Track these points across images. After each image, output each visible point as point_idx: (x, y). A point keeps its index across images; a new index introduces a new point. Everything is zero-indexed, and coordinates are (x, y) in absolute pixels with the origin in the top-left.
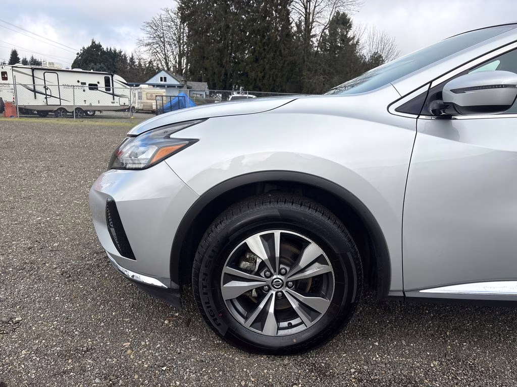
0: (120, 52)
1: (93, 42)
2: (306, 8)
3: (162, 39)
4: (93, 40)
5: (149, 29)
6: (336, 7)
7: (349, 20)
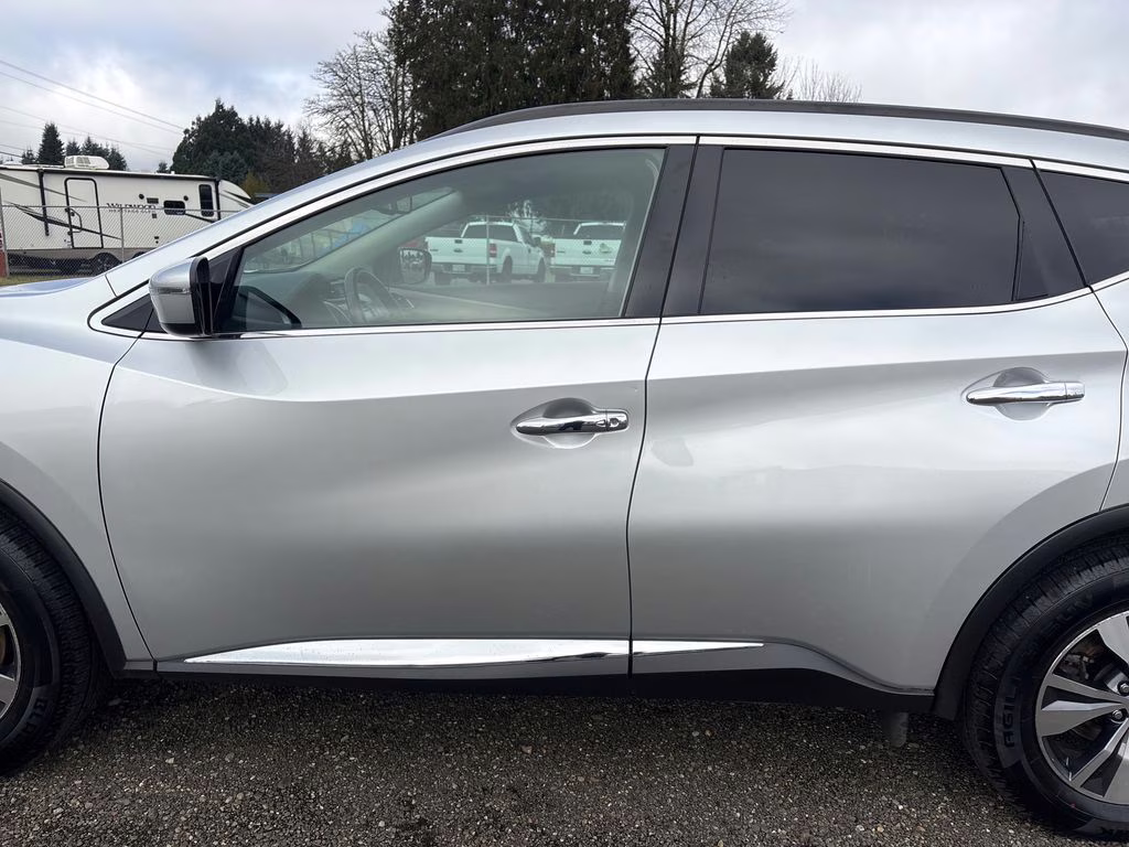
0: (280, 126)
1: (219, 107)
2: (667, 28)
3: (358, 99)
4: (218, 102)
5: (329, 77)
6: (732, 25)
7: (770, 49)
